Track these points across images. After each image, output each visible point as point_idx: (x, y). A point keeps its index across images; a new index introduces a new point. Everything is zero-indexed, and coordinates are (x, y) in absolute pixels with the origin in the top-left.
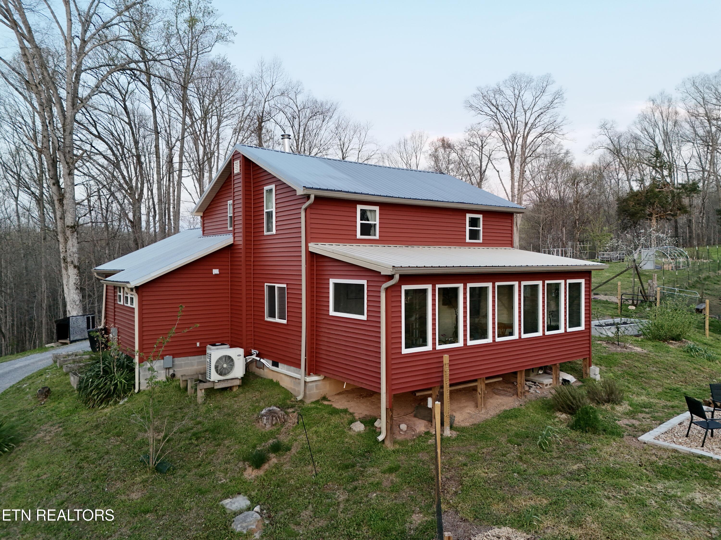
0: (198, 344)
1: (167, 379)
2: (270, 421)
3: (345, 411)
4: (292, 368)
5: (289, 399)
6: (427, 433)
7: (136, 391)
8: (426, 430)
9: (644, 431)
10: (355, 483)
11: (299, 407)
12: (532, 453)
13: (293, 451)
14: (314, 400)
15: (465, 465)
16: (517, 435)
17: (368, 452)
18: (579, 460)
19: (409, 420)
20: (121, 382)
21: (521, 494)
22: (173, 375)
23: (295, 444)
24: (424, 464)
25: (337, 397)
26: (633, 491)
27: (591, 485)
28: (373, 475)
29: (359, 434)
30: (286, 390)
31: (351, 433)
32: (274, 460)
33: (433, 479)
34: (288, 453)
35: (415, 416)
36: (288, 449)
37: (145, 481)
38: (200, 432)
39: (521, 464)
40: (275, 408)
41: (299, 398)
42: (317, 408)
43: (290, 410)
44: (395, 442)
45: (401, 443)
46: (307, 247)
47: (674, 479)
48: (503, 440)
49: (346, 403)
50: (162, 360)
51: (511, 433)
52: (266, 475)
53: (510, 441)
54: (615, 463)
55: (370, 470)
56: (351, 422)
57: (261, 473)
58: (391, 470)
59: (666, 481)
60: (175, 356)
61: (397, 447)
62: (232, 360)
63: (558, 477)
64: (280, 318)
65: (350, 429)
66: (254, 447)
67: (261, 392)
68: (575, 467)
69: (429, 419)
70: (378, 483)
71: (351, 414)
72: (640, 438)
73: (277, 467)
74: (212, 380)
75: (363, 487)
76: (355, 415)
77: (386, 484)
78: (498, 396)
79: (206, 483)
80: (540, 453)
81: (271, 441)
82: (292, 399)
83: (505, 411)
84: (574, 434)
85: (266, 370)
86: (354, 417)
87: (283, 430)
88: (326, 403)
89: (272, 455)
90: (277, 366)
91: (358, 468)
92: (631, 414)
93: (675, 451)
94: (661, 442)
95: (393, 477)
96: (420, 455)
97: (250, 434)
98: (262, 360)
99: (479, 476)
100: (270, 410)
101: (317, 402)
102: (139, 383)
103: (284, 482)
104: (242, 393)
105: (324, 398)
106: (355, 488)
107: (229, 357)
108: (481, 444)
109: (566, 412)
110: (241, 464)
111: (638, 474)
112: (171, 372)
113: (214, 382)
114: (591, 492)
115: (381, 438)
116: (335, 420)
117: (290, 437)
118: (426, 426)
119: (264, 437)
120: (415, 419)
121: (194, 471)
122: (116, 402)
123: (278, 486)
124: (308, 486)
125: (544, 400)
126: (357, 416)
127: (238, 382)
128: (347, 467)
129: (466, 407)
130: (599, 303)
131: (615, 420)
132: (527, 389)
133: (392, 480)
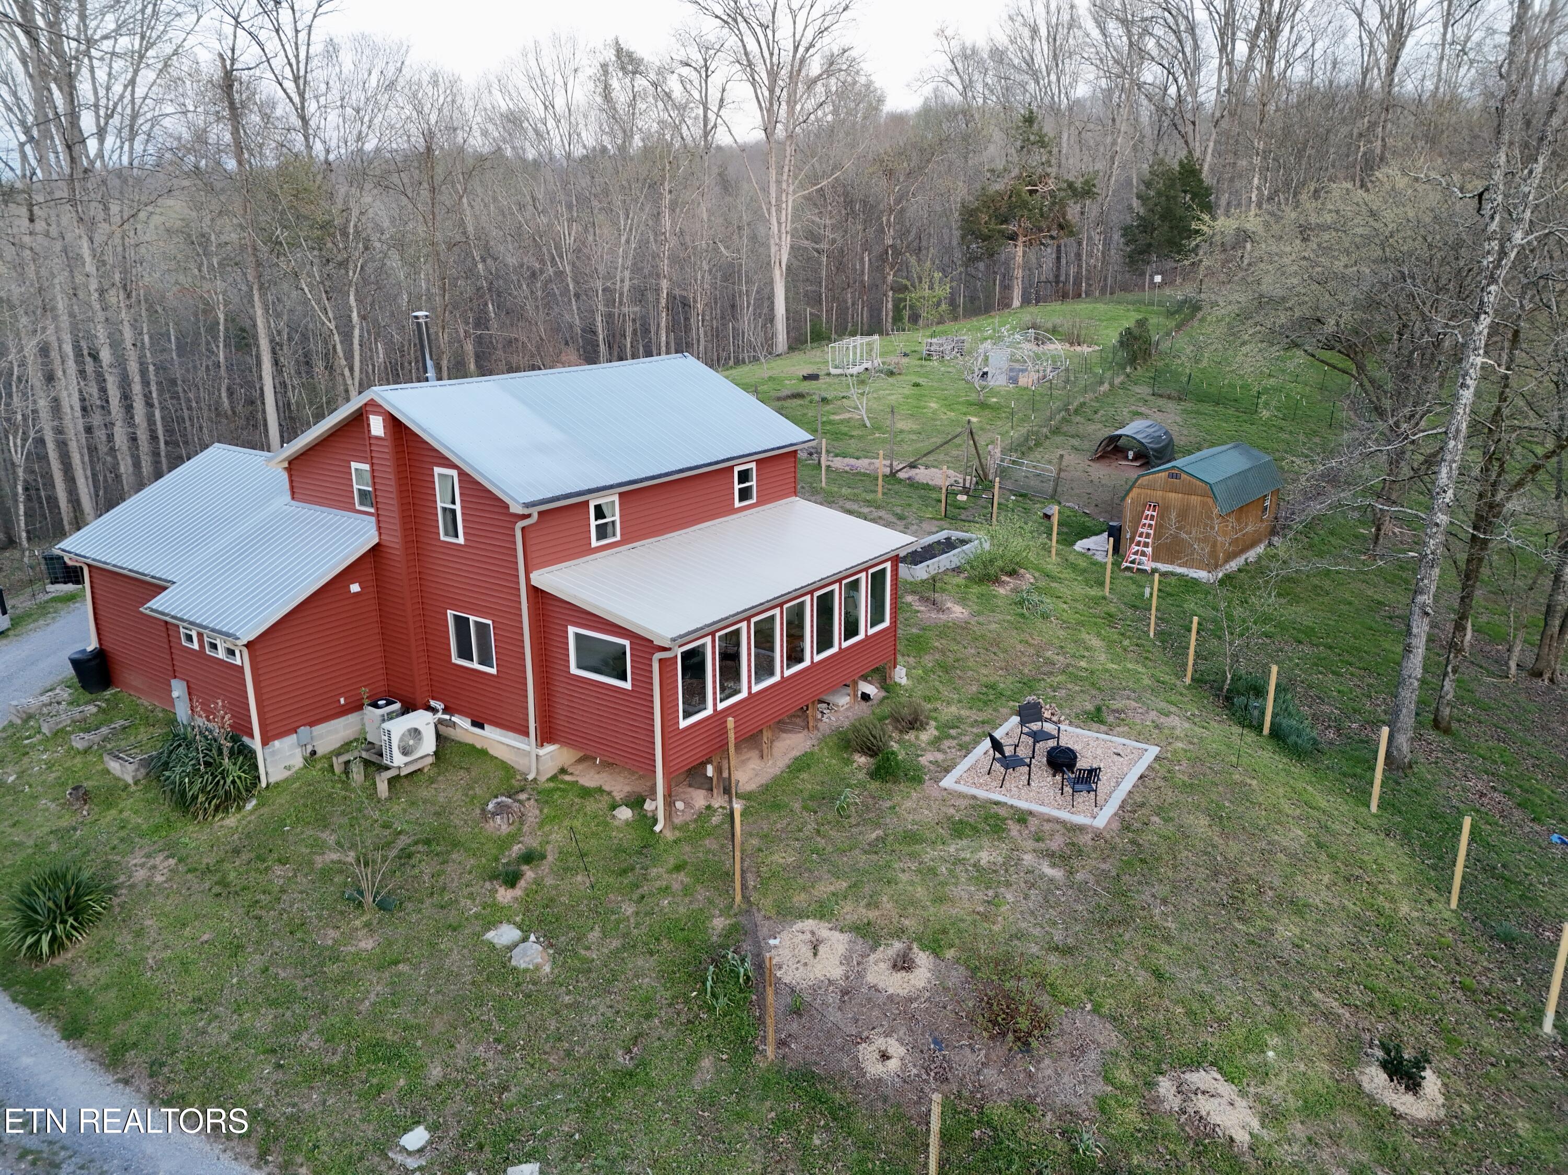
0: (342, 701)
1: (306, 760)
2: (505, 820)
3: (600, 790)
4: (511, 734)
5: (513, 777)
6: (709, 807)
7: (264, 785)
8: (707, 804)
9: (947, 770)
10: (640, 891)
11: (533, 789)
12: (829, 823)
13: (550, 858)
14: (549, 776)
15: (760, 850)
16: (812, 797)
17: (645, 847)
18: (878, 825)
19: (684, 793)
20: (239, 777)
21: (820, 879)
22: (314, 753)
23: (549, 848)
24: (714, 855)
25: (580, 767)
26: (926, 858)
27: (888, 858)
28: (659, 877)
29: (627, 823)
30: (503, 762)
31: (616, 823)
32: (529, 874)
33: (727, 874)
34: (544, 862)
35: (690, 786)
36: (543, 857)
37: (367, 925)
38: (409, 845)
39: (819, 839)
40: (504, 799)
41: (530, 777)
42: (558, 789)
43: (523, 796)
44: (675, 828)
45: (680, 828)
46: (528, 579)
47: (968, 836)
48: (797, 806)
49: (597, 776)
50: (295, 736)
51: (806, 795)
52: (528, 895)
53: (805, 808)
54: (914, 822)
55: (654, 872)
56: (614, 807)
57: (518, 892)
58: (678, 868)
59: (959, 841)
60: (312, 724)
61: (677, 833)
62: (419, 733)
63: (857, 851)
64: (481, 663)
65: (614, 817)
66: (497, 859)
67: (468, 770)
68: (874, 836)
69: (707, 786)
70: (667, 888)
71: (609, 793)
72: (941, 784)
73: (538, 882)
74: (395, 764)
75: (652, 895)
76: (614, 794)
77: (676, 886)
78: (784, 735)
79: (453, 917)
80: (838, 822)
81: (516, 848)
82: (518, 777)
83: (796, 759)
84: (874, 785)
85: (458, 730)
86: (613, 797)
87: (525, 828)
88: (567, 778)
89: (525, 868)
90: (482, 728)
91: (638, 870)
92: (935, 743)
93: (974, 797)
94: (961, 788)
95: (682, 876)
96: (707, 842)
97: (483, 840)
98: (453, 719)
99: (777, 864)
100: (498, 803)
101: (553, 778)
102: (267, 773)
103: (552, 900)
104: (439, 774)
105: (563, 771)
106: (643, 897)
107: (416, 730)
108: (774, 817)
109: (865, 754)
110: (488, 885)
111: (933, 836)
112: (309, 748)
113: (399, 768)
114: (888, 866)
115: (658, 828)
116: (591, 806)
117: (540, 839)
118: (706, 798)
119: (505, 843)
120: (690, 789)
121: (428, 902)
122: (239, 809)
123: (547, 906)
124: (585, 902)
125: (840, 733)
126: (618, 796)
127: (430, 760)
128: (624, 872)
129: (749, 759)
130: (917, 488)
131: (918, 756)
132: (819, 716)
133: (682, 882)
